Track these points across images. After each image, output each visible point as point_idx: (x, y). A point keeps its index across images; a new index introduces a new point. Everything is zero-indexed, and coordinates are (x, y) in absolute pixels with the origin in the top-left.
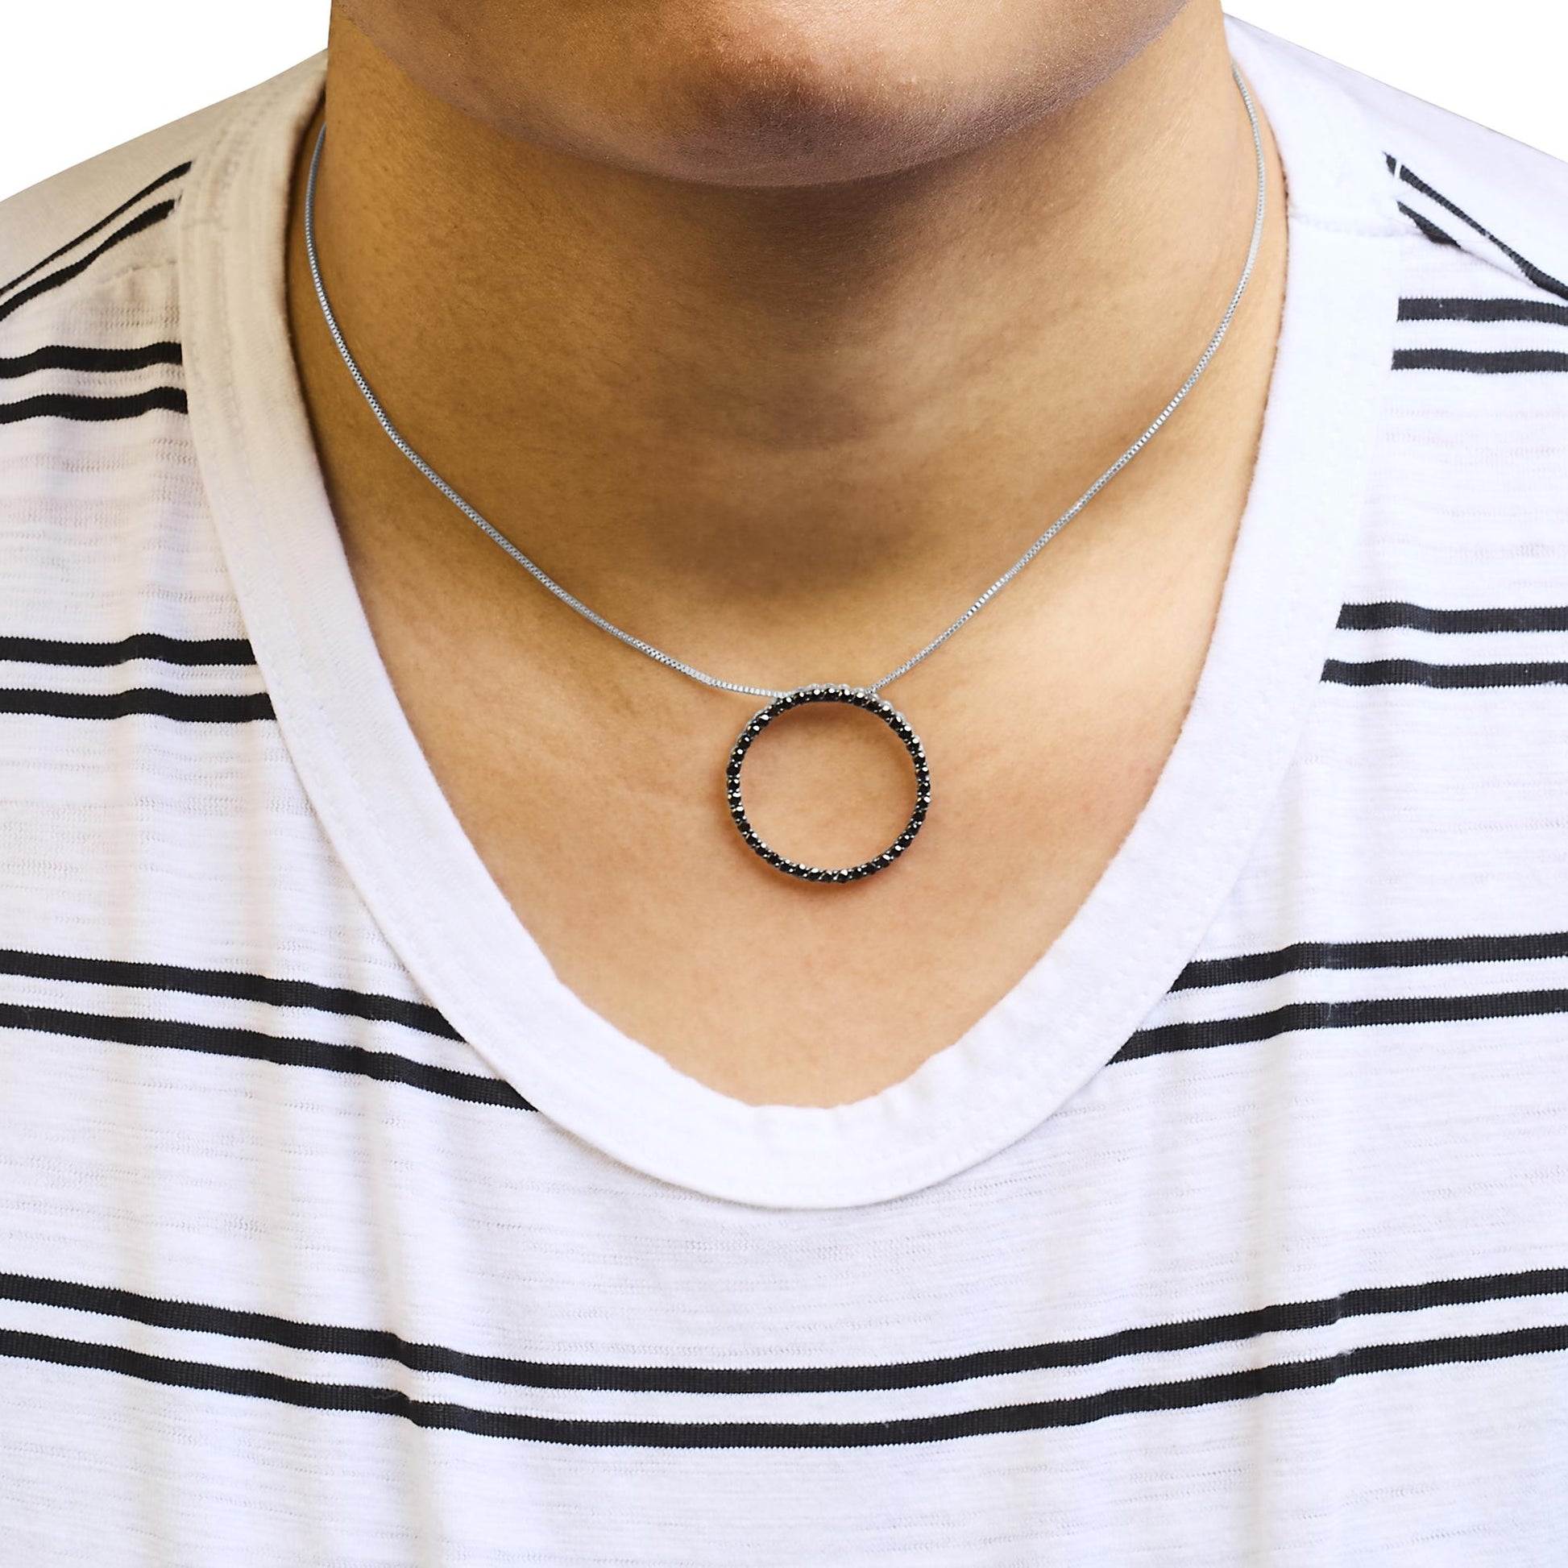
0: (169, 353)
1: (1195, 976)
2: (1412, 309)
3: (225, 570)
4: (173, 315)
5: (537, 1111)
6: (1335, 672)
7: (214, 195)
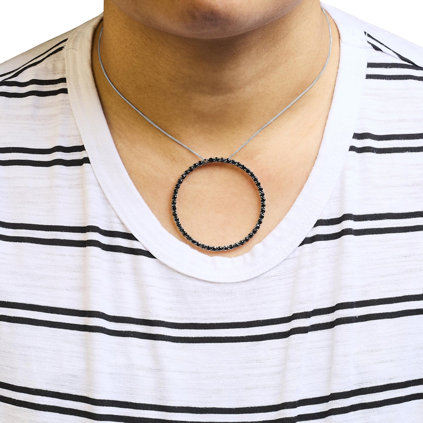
0: (63, 80)
1: (320, 223)
2: (370, 65)
3: (78, 129)
4: (64, 71)
5: (156, 258)
6: (352, 148)
7: (73, 43)
